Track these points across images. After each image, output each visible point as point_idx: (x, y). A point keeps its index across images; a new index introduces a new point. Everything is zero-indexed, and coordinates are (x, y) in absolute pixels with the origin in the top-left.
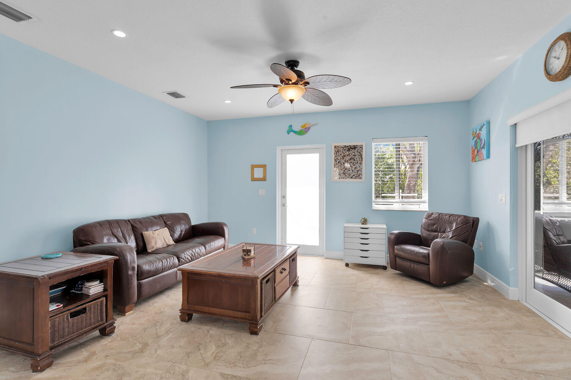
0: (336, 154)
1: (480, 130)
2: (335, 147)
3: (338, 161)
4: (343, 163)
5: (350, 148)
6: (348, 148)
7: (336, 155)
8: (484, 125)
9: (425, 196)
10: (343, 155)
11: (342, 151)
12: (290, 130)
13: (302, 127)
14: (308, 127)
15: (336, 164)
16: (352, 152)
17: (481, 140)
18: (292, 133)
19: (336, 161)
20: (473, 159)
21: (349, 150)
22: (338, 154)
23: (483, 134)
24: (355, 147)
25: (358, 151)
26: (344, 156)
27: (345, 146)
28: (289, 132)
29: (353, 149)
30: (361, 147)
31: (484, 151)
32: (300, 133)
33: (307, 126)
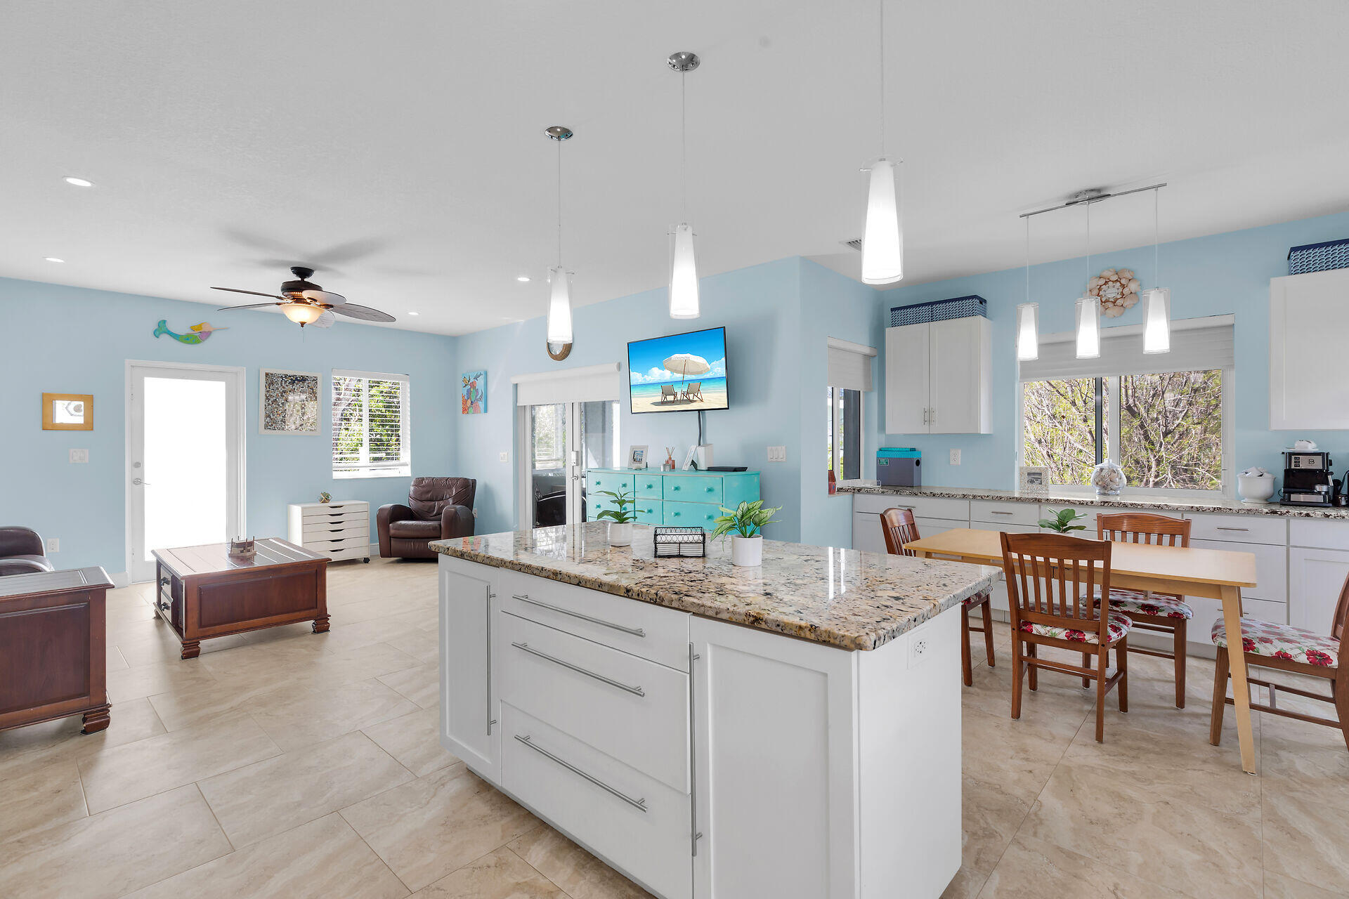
0: (268, 387)
1: (476, 378)
2: (267, 374)
3: (272, 399)
4: (283, 403)
5: (294, 379)
6: (292, 379)
7: (268, 389)
8: (481, 374)
9: (405, 455)
10: (281, 389)
11: (280, 383)
12: (161, 329)
13: (192, 328)
14: (207, 331)
15: (269, 404)
16: (298, 386)
17: (477, 391)
18: (165, 337)
19: (267, 398)
20: (465, 410)
21: (293, 382)
22: (271, 387)
23: (480, 383)
24: (303, 379)
25: (309, 386)
26: (284, 392)
27: (286, 376)
28: (157, 334)
29: (299, 381)
30: (315, 380)
31: (481, 405)
32: (187, 339)
33: (205, 329)
